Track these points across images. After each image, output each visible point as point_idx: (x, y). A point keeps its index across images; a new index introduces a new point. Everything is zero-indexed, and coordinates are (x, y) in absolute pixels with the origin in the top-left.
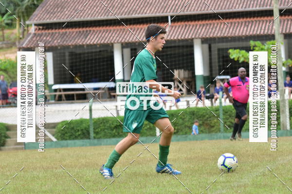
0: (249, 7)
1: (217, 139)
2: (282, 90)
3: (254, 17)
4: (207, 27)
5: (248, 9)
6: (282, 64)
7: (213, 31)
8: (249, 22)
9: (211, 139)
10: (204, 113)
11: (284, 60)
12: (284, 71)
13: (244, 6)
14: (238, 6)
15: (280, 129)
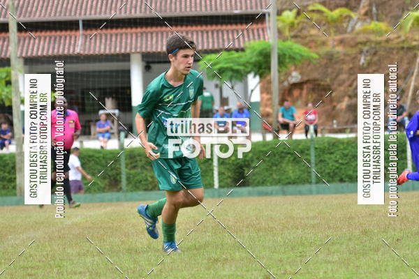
2: (19, 139)
6: (19, 102)
11: (23, 95)
12: (23, 112)
15: (15, 195)
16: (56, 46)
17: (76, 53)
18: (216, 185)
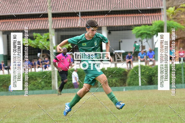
0: (33, 12)
1: (11, 95)
3: (36, 18)
4: (6, 23)
5: (32, 13)
6: (53, 48)
7: (10, 26)
8: (33, 21)
9: (8, 95)
10: (3, 78)
11: (54, 45)
12: (55, 53)
13: (30, 11)
14: (26, 11)
15: (51, 89)
16: (69, 24)
17: (78, 27)
18: (140, 84)
